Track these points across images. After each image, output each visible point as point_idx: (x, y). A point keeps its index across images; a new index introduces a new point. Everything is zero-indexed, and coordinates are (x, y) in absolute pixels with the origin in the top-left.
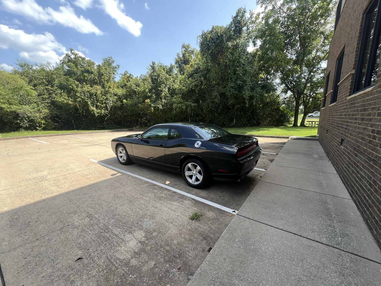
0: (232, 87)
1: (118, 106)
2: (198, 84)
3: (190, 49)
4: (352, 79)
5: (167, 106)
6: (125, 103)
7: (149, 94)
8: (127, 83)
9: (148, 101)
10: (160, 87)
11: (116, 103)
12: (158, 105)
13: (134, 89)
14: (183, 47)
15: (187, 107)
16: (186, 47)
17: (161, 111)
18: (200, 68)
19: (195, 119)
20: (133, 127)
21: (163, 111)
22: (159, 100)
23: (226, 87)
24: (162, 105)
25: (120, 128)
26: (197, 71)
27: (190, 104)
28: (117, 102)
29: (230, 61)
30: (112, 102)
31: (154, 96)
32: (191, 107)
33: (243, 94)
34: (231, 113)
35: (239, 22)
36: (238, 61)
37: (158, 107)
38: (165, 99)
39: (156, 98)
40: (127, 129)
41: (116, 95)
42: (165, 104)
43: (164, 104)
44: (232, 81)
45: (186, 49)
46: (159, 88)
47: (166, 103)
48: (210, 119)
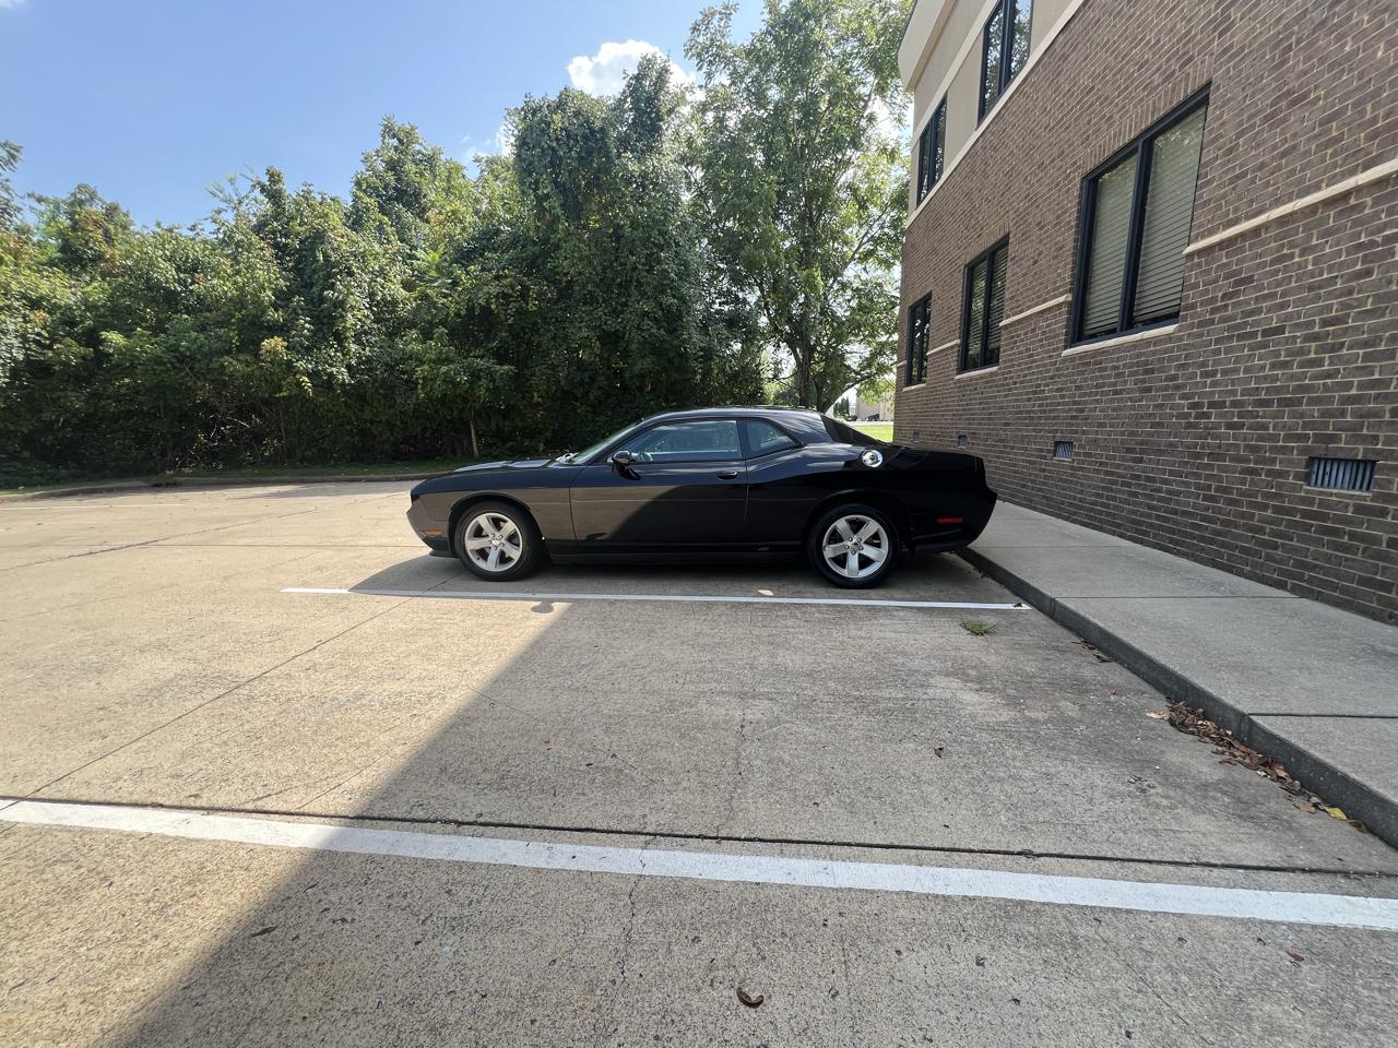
0: (646, 314)
1: (66, 364)
2: (511, 291)
3: (418, 147)
4: (1069, 312)
5: (371, 370)
6: (118, 350)
7: (275, 315)
8: (104, 247)
9: (274, 343)
10: (332, 287)
11: (50, 347)
12: (331, 365)
13: (167, 282)
14: (389, 131)
15: (475, 375)
16: (402, 135)
17: (344, 392)
18: (498, 232)
19: (498, 428)
20: (163, 470)
21: (357, 394)
22: (332, 346)
23: (622, 312)
24: (349, 367)
25: (74, 478)
26: (486, 241)
27: (488, 368)
28: (54, 341)
29: (635, 225)
30: (16, 342)
31: (307, 325)
32: (493, 380)
33: (684, 341)
34: (636, 404)
35: (651, 100)
36: (659, 230)
37: (331, 375)
38: (358, 341)
39: (314, 333)
40: (140, 483)
41: (35, 304)
42: (364, 363)
43: (359, 364)
44: (643, 295)
45: (401, 141)
46: (328, 293)
47: (369, 360)
48: (556, 428)
